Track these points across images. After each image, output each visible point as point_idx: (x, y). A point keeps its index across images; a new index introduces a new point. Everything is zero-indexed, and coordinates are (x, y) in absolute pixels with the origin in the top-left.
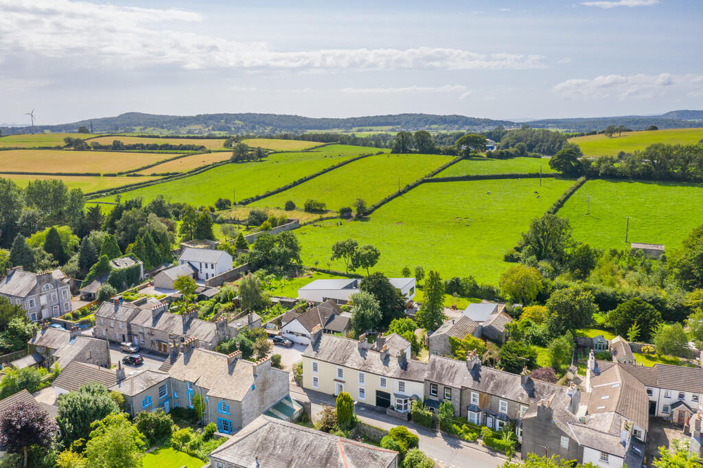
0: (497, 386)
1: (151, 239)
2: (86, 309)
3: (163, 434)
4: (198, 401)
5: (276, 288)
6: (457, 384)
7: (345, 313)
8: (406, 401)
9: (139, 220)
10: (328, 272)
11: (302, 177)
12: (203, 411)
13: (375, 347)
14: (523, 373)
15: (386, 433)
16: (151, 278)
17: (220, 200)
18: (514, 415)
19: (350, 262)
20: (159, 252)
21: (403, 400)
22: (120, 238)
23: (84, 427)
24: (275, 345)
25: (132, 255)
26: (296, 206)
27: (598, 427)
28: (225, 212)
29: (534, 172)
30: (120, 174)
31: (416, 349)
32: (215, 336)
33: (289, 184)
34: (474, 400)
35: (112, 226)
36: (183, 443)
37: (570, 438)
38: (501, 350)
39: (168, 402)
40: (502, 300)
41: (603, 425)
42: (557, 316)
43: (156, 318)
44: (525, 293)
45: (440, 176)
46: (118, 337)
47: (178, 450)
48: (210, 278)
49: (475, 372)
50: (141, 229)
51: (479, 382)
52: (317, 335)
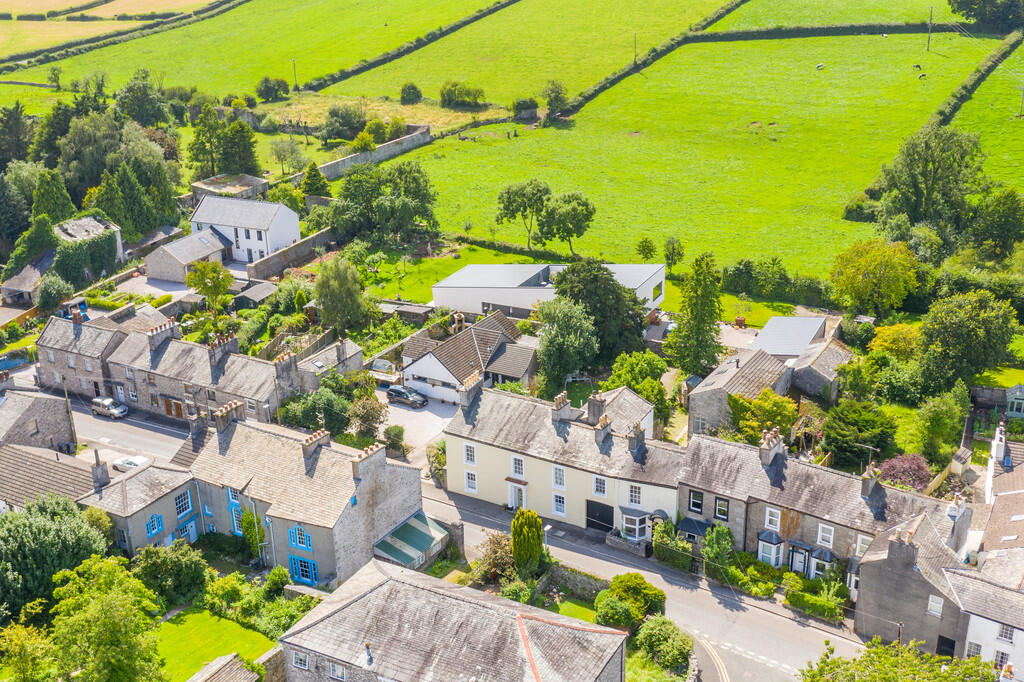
0: (815, 497)
1: (133, 178)
2: (17, 325)
3: (189, 585)
4: (251, 524)
5: (388, 281)
6: (740, 492)
7: (525, 337)
8: (642, 522)
9: (105, 137)
10: (491, 246)
11: (434, 28)
12: (261, 541)
13: (586, 416)
14: (865, 475)
15: (606, 585)
16: (139, 258)
17: (266, 80)
18: (844, 550)
19: (536, 228)
20: (150, 204)
21: (637, 519)
22: (69, 175)
23: (43, 577)
24: (391, 402)
25: (98, 213)
26: (424, 96)
27: (999, 577)
28: (278, 106)
29: (916, 20)
30: (53, 14)
31: (662, 414)
32: (275, 390)
33: (407, 45)
34: (771, 522)
35: (50, 152)
36: (228, 603)
37: (946, 599)
38: (827, 419)
39: (193, 523)
40: (834, 308)
41: (1008, 572)
42: (940, 350)
43: (157, 352)
44: (881, 295)
45: (719, 28)
46: (86, 388)
47: (220, 616)
48: (257, 260)
49: (776, 471)
50: (110, 157)
51: (783, 489)
52: (474, 393)
